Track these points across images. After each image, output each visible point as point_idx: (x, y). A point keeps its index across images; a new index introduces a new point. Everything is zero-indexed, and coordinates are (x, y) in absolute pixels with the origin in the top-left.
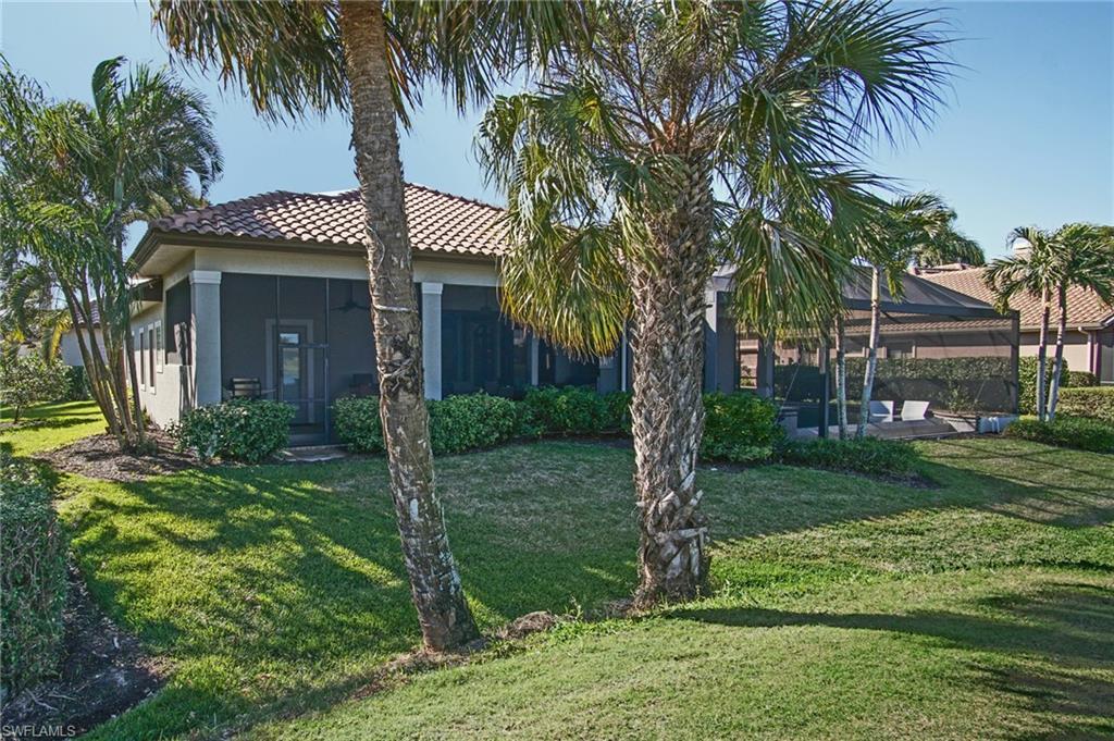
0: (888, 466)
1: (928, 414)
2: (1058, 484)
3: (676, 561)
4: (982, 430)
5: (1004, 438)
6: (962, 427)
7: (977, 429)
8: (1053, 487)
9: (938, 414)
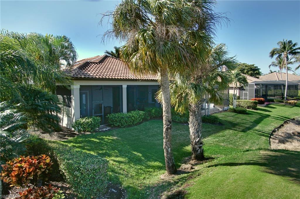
0: (215, 122)
1: (214, 106)
2: (240, 122)
3: (199, 151)
4: (224, 110)
5: (228, 112)
6: (221, 110)
7: (223, 110)
8: (239, 123)
9: (216, 106)
